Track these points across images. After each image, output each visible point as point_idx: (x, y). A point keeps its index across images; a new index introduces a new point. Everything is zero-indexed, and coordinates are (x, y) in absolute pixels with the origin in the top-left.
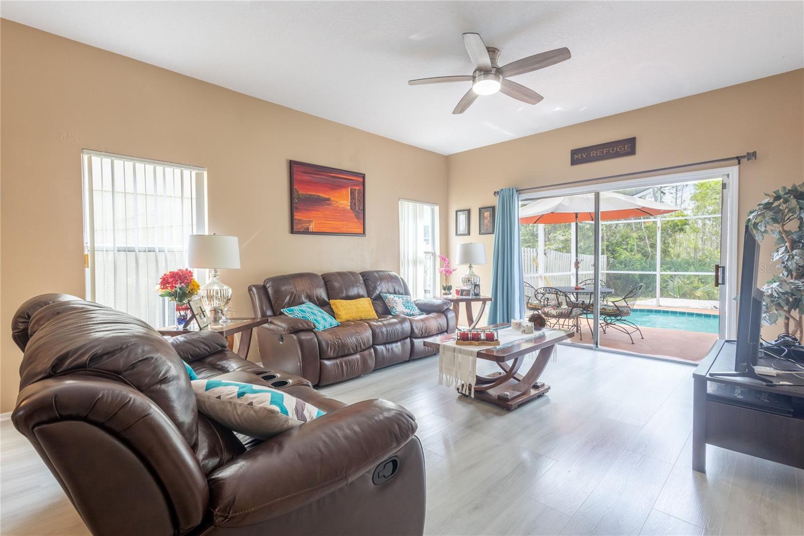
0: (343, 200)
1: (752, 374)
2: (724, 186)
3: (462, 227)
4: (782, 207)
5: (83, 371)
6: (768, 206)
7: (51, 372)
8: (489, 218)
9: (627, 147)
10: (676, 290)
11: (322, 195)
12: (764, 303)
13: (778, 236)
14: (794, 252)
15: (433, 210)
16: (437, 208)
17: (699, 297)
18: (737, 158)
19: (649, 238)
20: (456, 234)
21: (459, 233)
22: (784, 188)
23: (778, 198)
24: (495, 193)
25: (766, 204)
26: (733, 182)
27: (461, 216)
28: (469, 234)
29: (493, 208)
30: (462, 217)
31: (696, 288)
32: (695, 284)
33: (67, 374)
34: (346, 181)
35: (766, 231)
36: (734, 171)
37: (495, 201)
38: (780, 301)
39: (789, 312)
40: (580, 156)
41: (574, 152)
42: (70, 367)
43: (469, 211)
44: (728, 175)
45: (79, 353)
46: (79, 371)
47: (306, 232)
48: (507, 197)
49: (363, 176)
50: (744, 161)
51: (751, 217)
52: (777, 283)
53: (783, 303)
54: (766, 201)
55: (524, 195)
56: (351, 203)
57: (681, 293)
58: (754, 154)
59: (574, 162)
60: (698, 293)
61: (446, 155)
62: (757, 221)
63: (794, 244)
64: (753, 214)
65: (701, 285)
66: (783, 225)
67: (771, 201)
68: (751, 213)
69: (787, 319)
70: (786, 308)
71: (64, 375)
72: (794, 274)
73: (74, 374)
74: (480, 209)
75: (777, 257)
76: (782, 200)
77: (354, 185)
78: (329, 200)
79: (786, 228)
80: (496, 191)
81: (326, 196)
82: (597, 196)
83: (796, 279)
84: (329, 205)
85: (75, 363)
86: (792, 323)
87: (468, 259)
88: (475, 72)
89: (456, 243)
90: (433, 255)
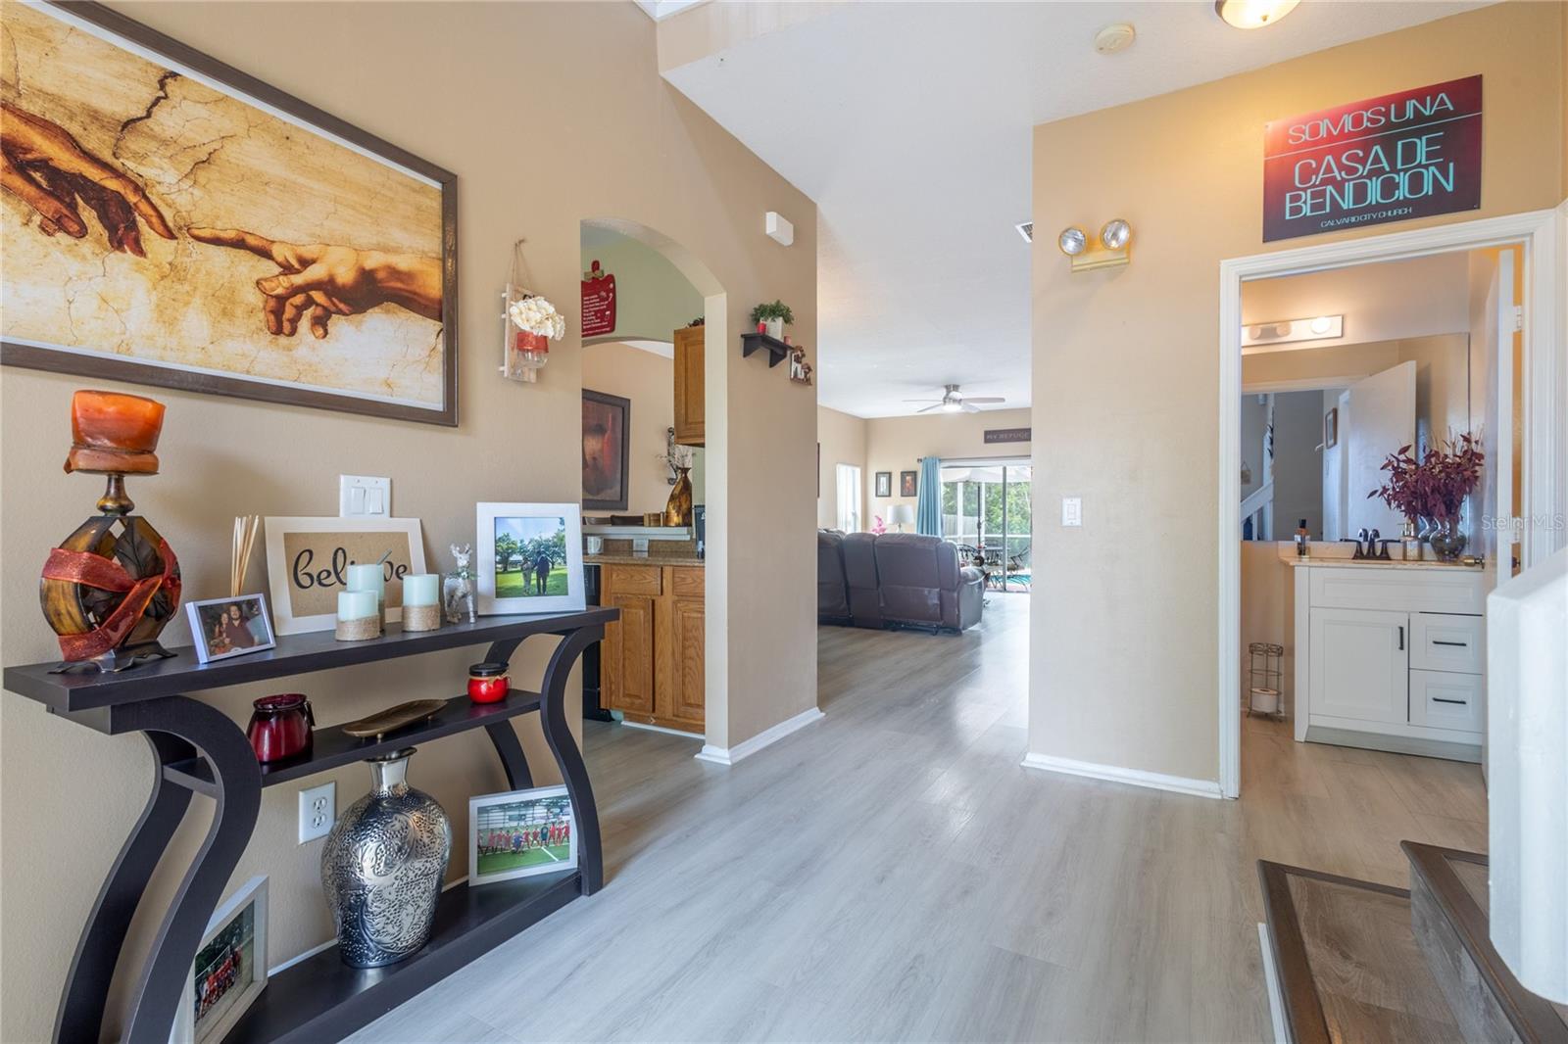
3: (883, 488)
8: (911, 482)
9: (1025, 434)
15: (854, 472)
16: (858, 470)
20: (877, 495)
21: (879, 494)
27: (882, 478)
28: (890, 495)
29: (914, 474)
30: (883, 480)
37: (919, 468)
40: (991, 437)
41: (987, 433)
43: (890, 474)
48: (931, 464)
55: (945, 463)
59: (987, 441)
61: (866, 419)
74: (902, 473)
80: (919, 458)
82: (1005, 469)
87: (899, 518)
88: (945, 398)
89: (876, 503)
90: (854, 514)
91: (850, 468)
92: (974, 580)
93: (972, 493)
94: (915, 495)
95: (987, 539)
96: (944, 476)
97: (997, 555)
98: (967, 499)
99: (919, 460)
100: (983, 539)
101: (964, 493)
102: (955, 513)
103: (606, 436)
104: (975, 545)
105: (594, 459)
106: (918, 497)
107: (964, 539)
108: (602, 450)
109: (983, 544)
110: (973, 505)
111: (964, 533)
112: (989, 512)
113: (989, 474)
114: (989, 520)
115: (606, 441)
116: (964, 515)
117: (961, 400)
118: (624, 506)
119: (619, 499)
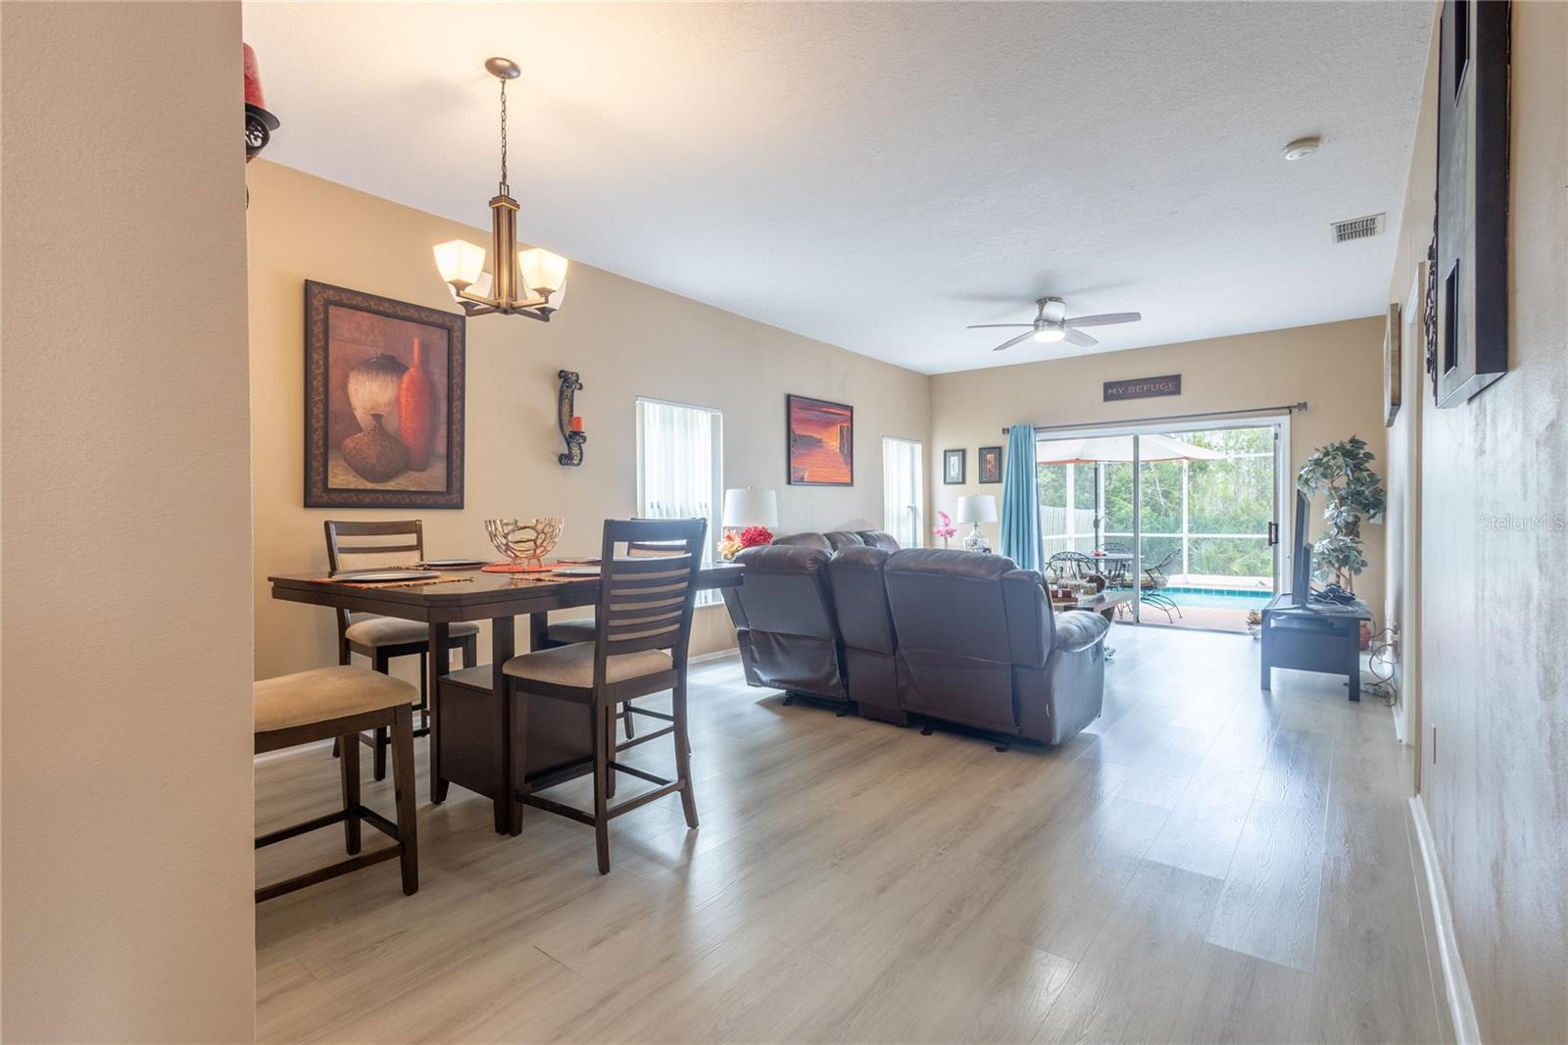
0: (832, 441)
1: (1304, 607)
2: (1276, 436)
3: (955, 471)
4: (1332, 463)
6: (1318, 463)
8: (993, 462)
9: (1171, 385)
10: (1204, 561)
11: (815, 435)
12: (1315, 560)
13: (1327, 493)
14: (1343, 509)
15: (912, 449)
16: (918, 447)
17: (1236, 573)
18: (1289, 407)
19: (1160, 481)
20: (945, 482)
21: (948, 480)
22: (1332, 445)
23: (1327, 454)
24: (1004, 430)
25: (1316, 460)
26: (1285, 434)
27: (952, 458)
28: (964, 482)
29: (998, 450)
30: (955, 460)
31: (1231, 560)
32: (1231, 553)
34: (835, 416)
35: (1316, 488)
36: (1285, 420)
37: (1005, 442)
38: (1331, 558)
39: (1339, 569)
40: (1115, 391)
41: (1107, 386)
43: (964, 452)
44: (1280, 425)
47: (801, 481)
48: (1022, 436)
49: (851, 409)
50: (1295, 411)
51: (1302, 472)
52: (1328, 540)
53: (1334, 561)
54: (1317, 455)
55: (1042, 434)
56: (841, 443)
57: (1211, 568)
58: (1305, 405)
59: (1107, 398)
60: (1235, 567)
61: (929, 374)
62: (1309, 477)
63: (1343, 501)
64: (1305, 469)
65: (1237, 555)
66: (1332, 482)
67: (1321, 457)
68: (1303, 468)
69: (1338, 576)
70: (1337, 565)
72: (1344, 531)
74: (981, 450)
75: (1327, 513)
76: (1330, 457)
77: (843, 422)
78: (820, 441)
79: (1335, 484)
80: (1006, 427)
81: (819, 437)
82: (1136, 440)
83: (1345, 536)
84: (821, 447)
86: (1342, 579)
87: (974, 516)
88: (1037, 320)
89: (944, 494)
90: (914, 509)
91: (906, 446)
92: (1085, 643)
93: (1086, 480)
94: (1000, 481)
95: (1107, 544)
96: (1045, 451)
97: (1124, 566)
98: (1080, 487)
99: (1005, 431)
100: (1102, 541)
101: (1076, 481)
102: (1065, 506)
103: (406, 378)
104: (1089, 551)
105: (377, 417)
106: (1003, 485)
107: (1077, 539)
108: (397, 402)
109: (1101, 550)
110: (1087, 495)
111: (1077, 532)
112: (1109, 504)
113: (1111, 449)
114: (1109, 514)
115: (404, 386)
116: (1077, 507)
117: (1063, 321)
118: (455, 501)
119: (443, 489)
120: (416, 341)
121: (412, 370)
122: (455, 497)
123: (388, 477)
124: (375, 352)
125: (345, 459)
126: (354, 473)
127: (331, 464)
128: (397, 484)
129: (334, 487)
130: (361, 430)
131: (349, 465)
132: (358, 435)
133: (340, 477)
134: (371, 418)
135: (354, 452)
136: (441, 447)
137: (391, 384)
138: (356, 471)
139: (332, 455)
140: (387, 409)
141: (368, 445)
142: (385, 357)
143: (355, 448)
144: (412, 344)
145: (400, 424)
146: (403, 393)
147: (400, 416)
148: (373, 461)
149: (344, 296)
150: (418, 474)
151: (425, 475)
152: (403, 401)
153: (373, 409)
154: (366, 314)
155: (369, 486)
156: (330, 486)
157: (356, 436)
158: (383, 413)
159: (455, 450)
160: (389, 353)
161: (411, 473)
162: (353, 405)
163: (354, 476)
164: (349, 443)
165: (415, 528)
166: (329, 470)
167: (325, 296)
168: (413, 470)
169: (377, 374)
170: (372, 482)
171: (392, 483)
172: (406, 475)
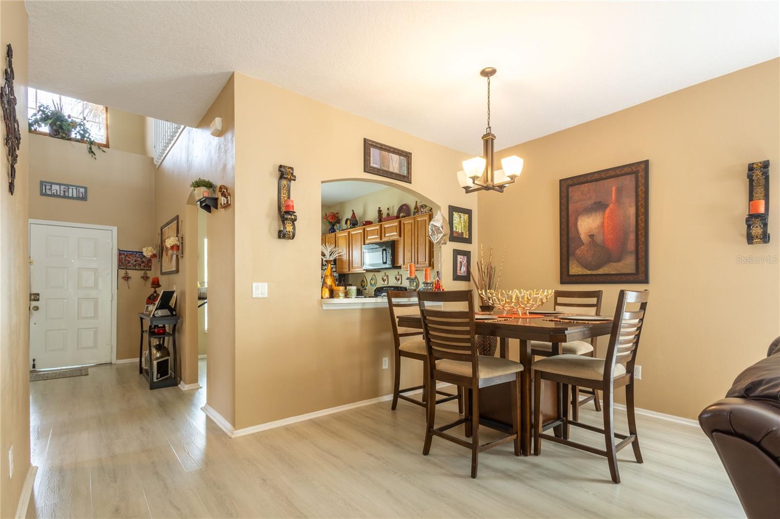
5: (774, 402)
7: (744, 394)
33: (759, 400)
42: (761, 394)
45: (772, 383)
46: (770, 401)
71: (756, 400)
73: (765, 402)
85: (767, 392)
103: (608, 211)
105: (592, 236)
108: (602, 226)
115: (606, 216)
118: (641, 278)
119: (634, 271)
120: (614, 189)
121: (611, 206)
122: (641, 277)
123: (598, 267)
124: (590, 202)
125: (577, 260)
126: (581, 267)
127: (571, 262)
128: (604, 271)
129: (572, 274)
130: (583, 244)
131: (579, 262)
132: (582, 247)
133: (575, 269)
134: (588, 237)
135: (580, 256)
136: (631, 246)
137: (599, 216)
138: (582, 266)
139: (571, 259)
140: (597, 231)
141: (587, 251)
142: (595, 203)
143: (581, 254)
144: (611, 191)
145: (603, 237)
146: (606, 220)
147: (604, 233)
148: (590, 259)
149: (588, 177)
150: (615, 264)
151: (621, 264)
152: (606, 224)
153: (590, 232)
154: (586, 185)
155: (589, 272)
156: (570, 274)
157: (581, 248)
158: (594, 233)
159: (641, 246)
160: (598, 200)
161: (611, 263)
162: (580, 233)
163: (581, 268)
164: (578, 252)
165: (597, 295)
166: (570, 266)
167: (567, 184)
168: (612, 262)
169: (591, 213)
170: (590, 270)
171: (601, 270)
172: (608, 265)
